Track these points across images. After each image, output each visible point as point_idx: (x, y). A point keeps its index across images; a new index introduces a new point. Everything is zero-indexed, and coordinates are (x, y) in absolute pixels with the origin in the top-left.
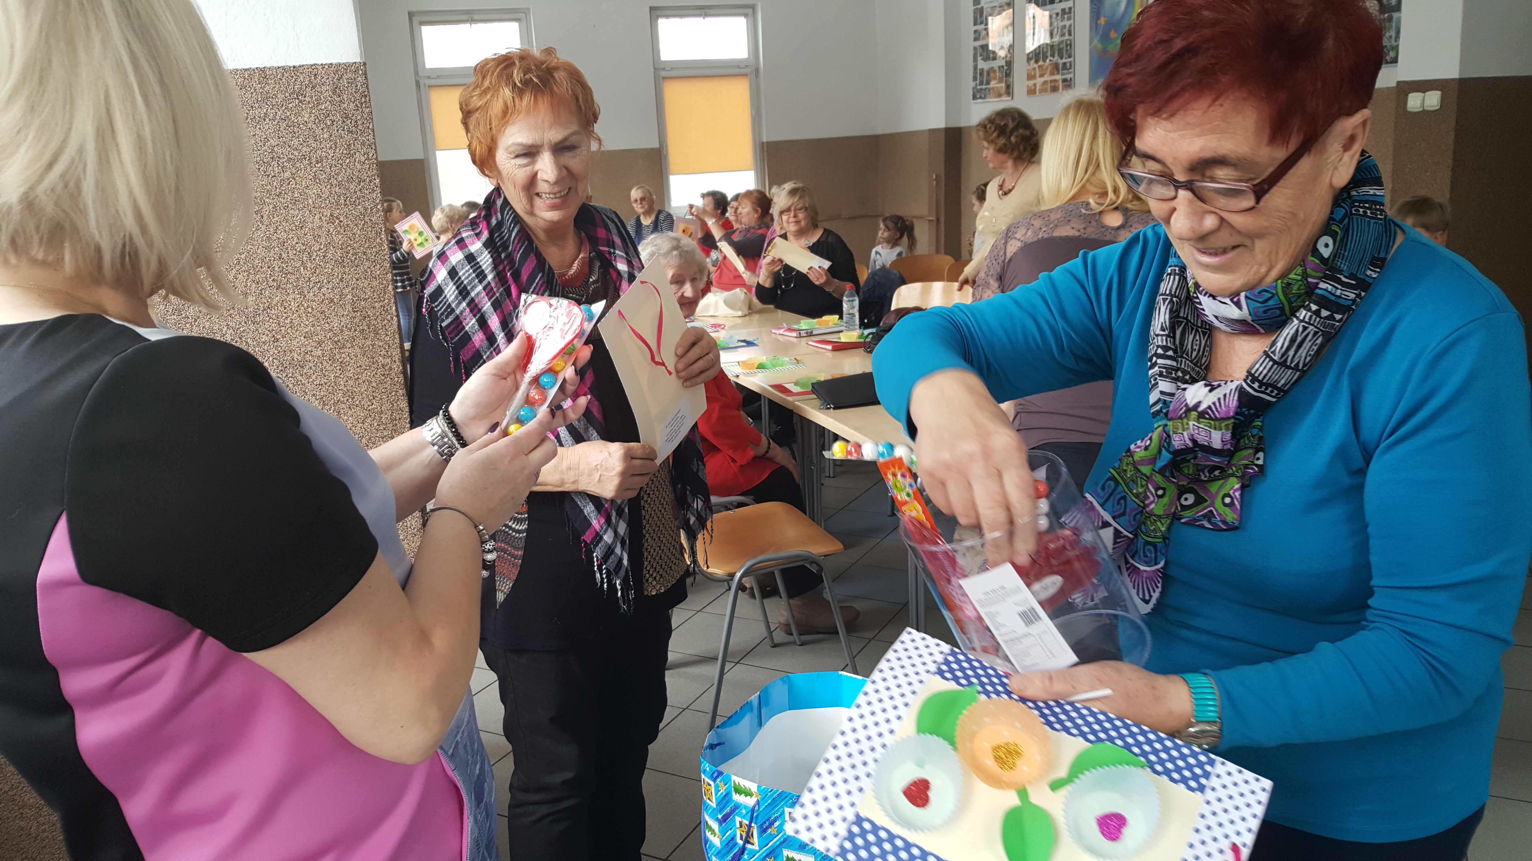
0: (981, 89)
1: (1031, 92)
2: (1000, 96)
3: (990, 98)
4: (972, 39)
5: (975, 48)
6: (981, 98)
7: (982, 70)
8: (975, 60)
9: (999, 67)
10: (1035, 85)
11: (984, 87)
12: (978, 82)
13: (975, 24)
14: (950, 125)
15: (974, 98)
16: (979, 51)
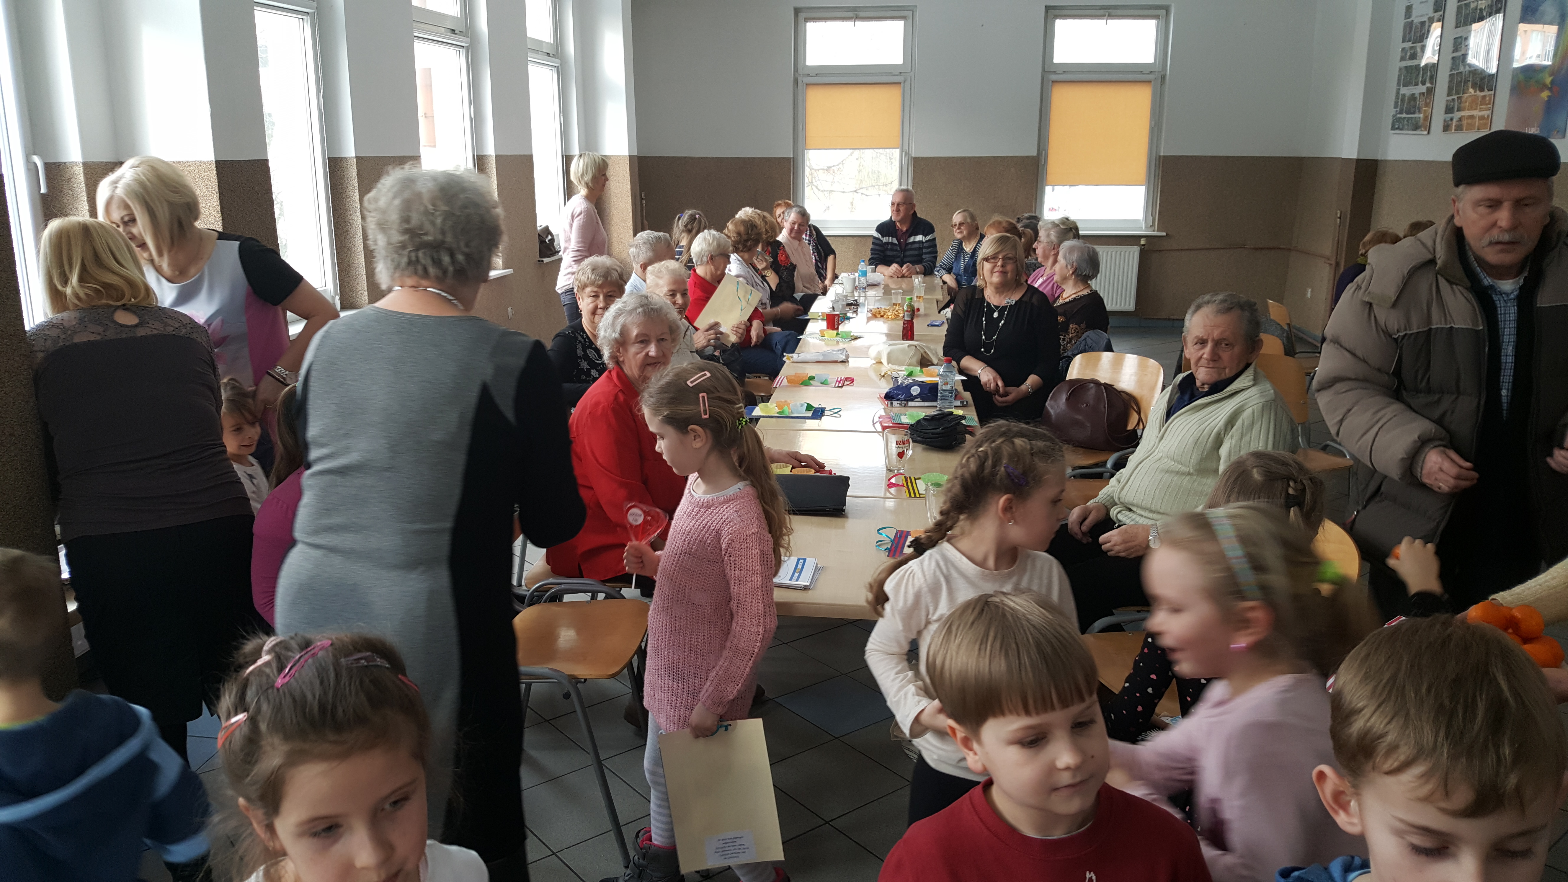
0: (1400, 118)
1: (1446, 128)
2: (1416, 127)
3: (1408, 130)
4: (1399, 58)
5: (1400, 69)
6: (1398, 129)
7: (1404, 95)
8: (1398, 84)
9: (1420, 94)
10: (1452, 119)
11: (1404, 115)
12: (1398, 109)
13: (1404, 41)
14: (1361, 158)
15: (1393, 128)
16: (1404, 72)
